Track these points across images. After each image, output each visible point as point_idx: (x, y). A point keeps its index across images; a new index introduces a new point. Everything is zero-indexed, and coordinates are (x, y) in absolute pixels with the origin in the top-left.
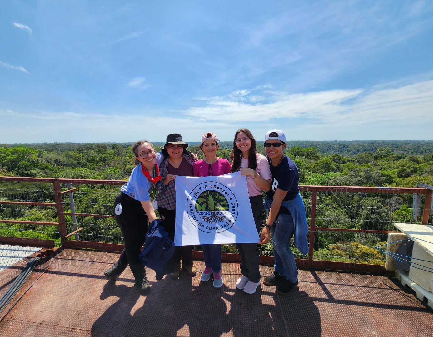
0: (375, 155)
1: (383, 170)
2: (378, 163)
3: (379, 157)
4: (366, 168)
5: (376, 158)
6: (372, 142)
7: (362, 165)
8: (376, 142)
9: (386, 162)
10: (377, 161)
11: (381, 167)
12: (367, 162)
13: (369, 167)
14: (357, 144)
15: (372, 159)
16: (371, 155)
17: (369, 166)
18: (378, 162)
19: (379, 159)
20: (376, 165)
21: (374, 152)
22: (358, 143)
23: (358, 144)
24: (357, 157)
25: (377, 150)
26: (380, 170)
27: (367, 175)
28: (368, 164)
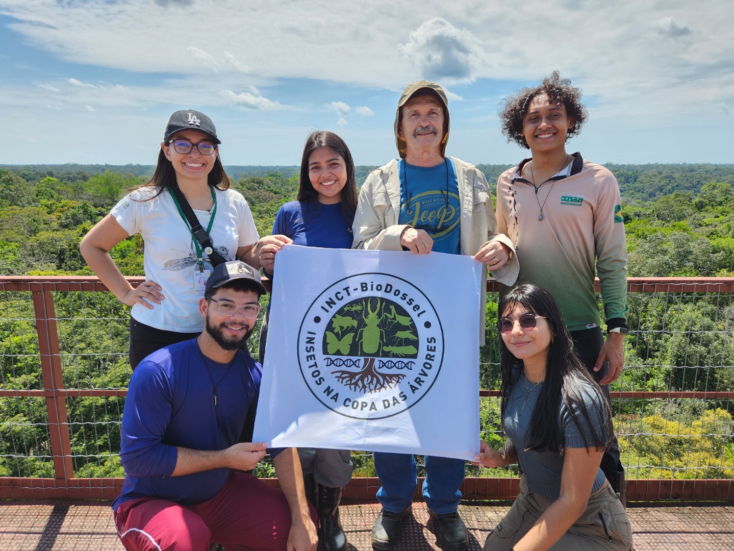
0: (697, 200)
1: (715, 236)
2: (705, 220)
3: (707, 205)
4: (678, 234)
5: (700, 207)
6: (691, 169)
7: (668, 226)
8: (700, 167)
9: (722, 218)
10: (703, 214)
11: (711, 229)
12: (680, 219)
13: (684, 230)
14: (656, 173)
15: (690, 211)
16: (689, 201)
17: (684, 227)
18: (704, 217)
19: (707, 211)
20: (701, 225)
21: (695, 192)
22: (659, 170)
23: (660, 173)
24: (658, 204)
25: (704, 188)
26: (708, 237)
27: (680, 250)
28: (682, 223)
